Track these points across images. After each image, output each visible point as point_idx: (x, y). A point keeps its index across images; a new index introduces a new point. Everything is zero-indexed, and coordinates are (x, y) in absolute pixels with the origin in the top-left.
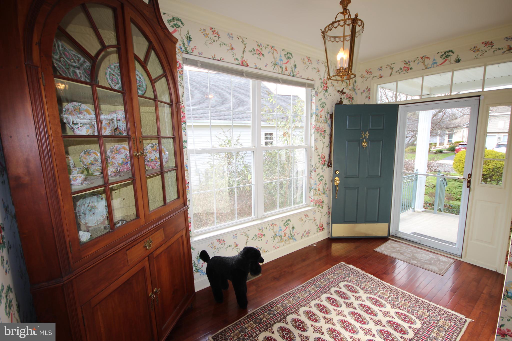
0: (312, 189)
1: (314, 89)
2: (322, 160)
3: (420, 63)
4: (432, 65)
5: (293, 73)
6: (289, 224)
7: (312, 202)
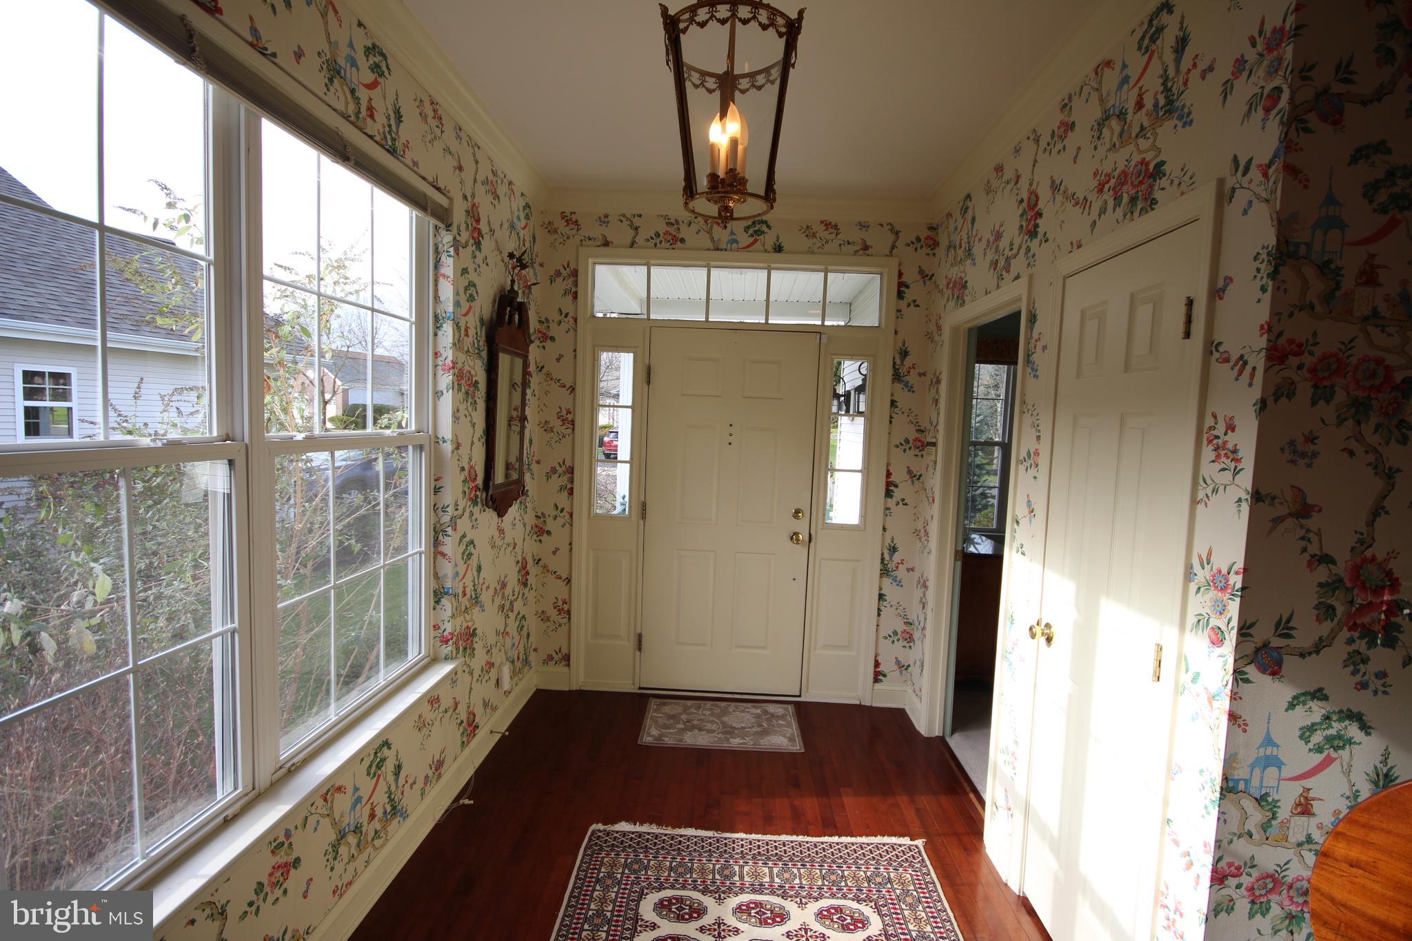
0: (447, 593)
1: (448, 227)
2: (472, 485)
3: (702, 231)
4: (729, 245)
5: (393, 140)
6: (385, 759)
7: (446, 642)
